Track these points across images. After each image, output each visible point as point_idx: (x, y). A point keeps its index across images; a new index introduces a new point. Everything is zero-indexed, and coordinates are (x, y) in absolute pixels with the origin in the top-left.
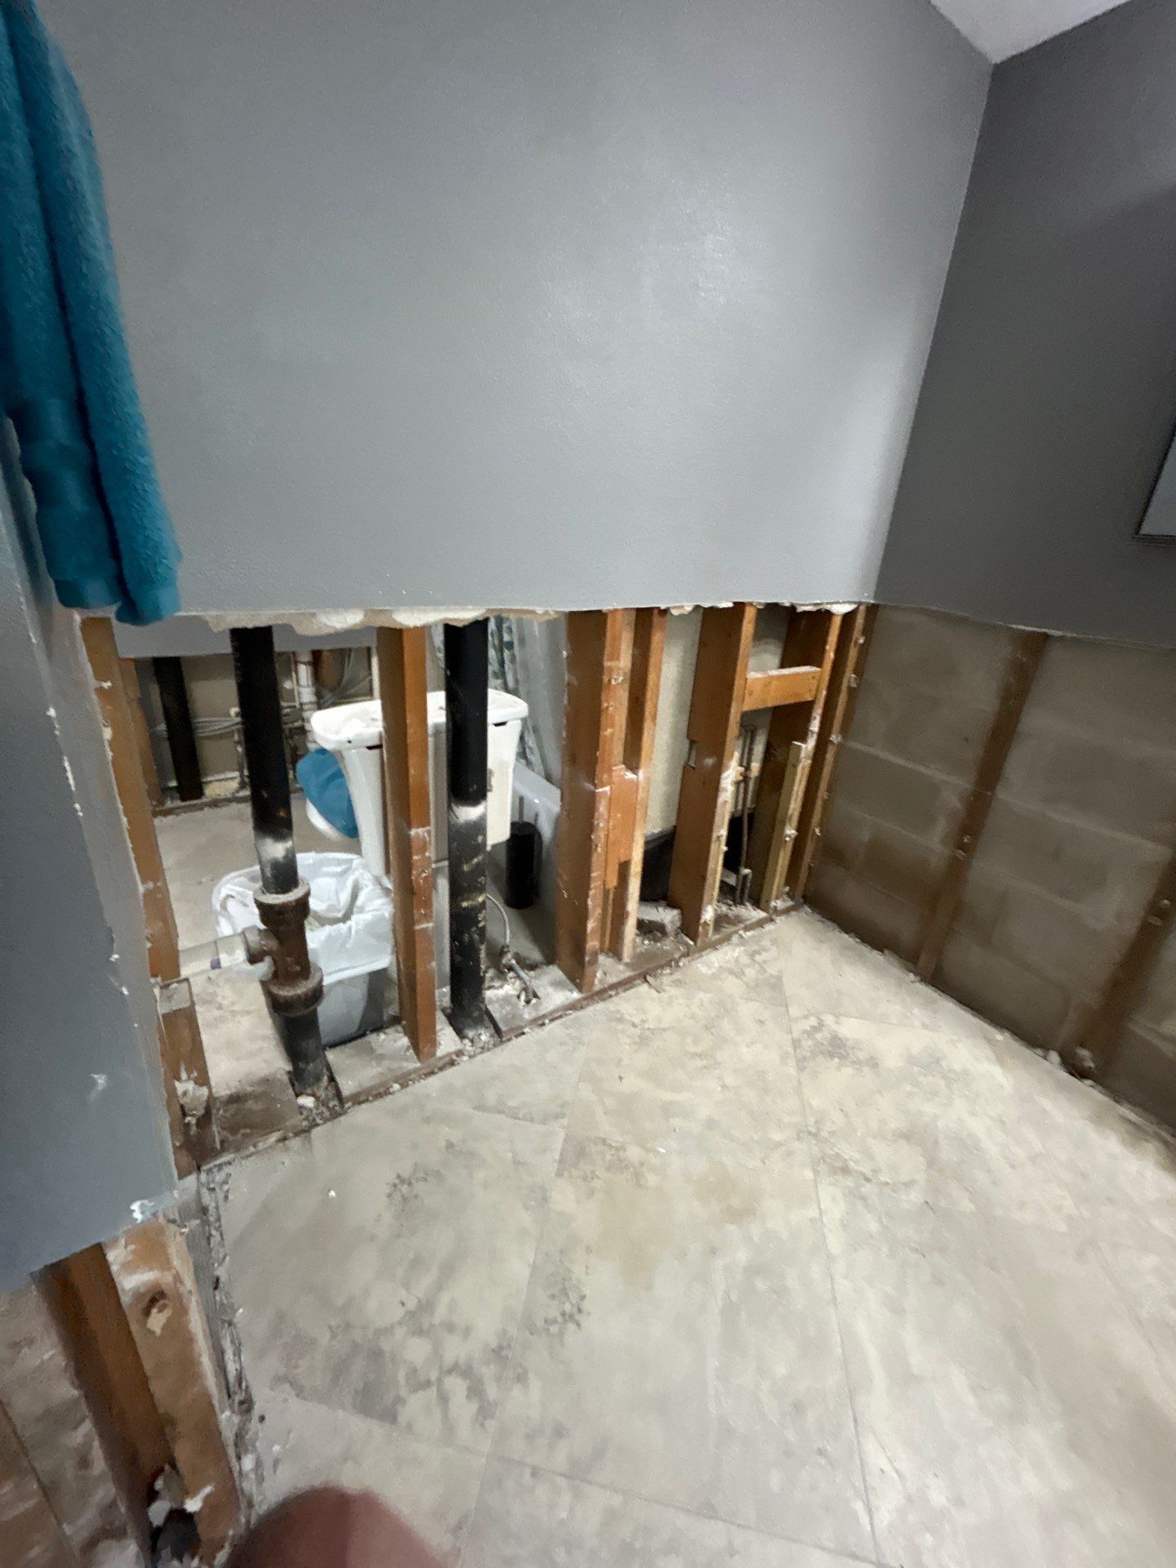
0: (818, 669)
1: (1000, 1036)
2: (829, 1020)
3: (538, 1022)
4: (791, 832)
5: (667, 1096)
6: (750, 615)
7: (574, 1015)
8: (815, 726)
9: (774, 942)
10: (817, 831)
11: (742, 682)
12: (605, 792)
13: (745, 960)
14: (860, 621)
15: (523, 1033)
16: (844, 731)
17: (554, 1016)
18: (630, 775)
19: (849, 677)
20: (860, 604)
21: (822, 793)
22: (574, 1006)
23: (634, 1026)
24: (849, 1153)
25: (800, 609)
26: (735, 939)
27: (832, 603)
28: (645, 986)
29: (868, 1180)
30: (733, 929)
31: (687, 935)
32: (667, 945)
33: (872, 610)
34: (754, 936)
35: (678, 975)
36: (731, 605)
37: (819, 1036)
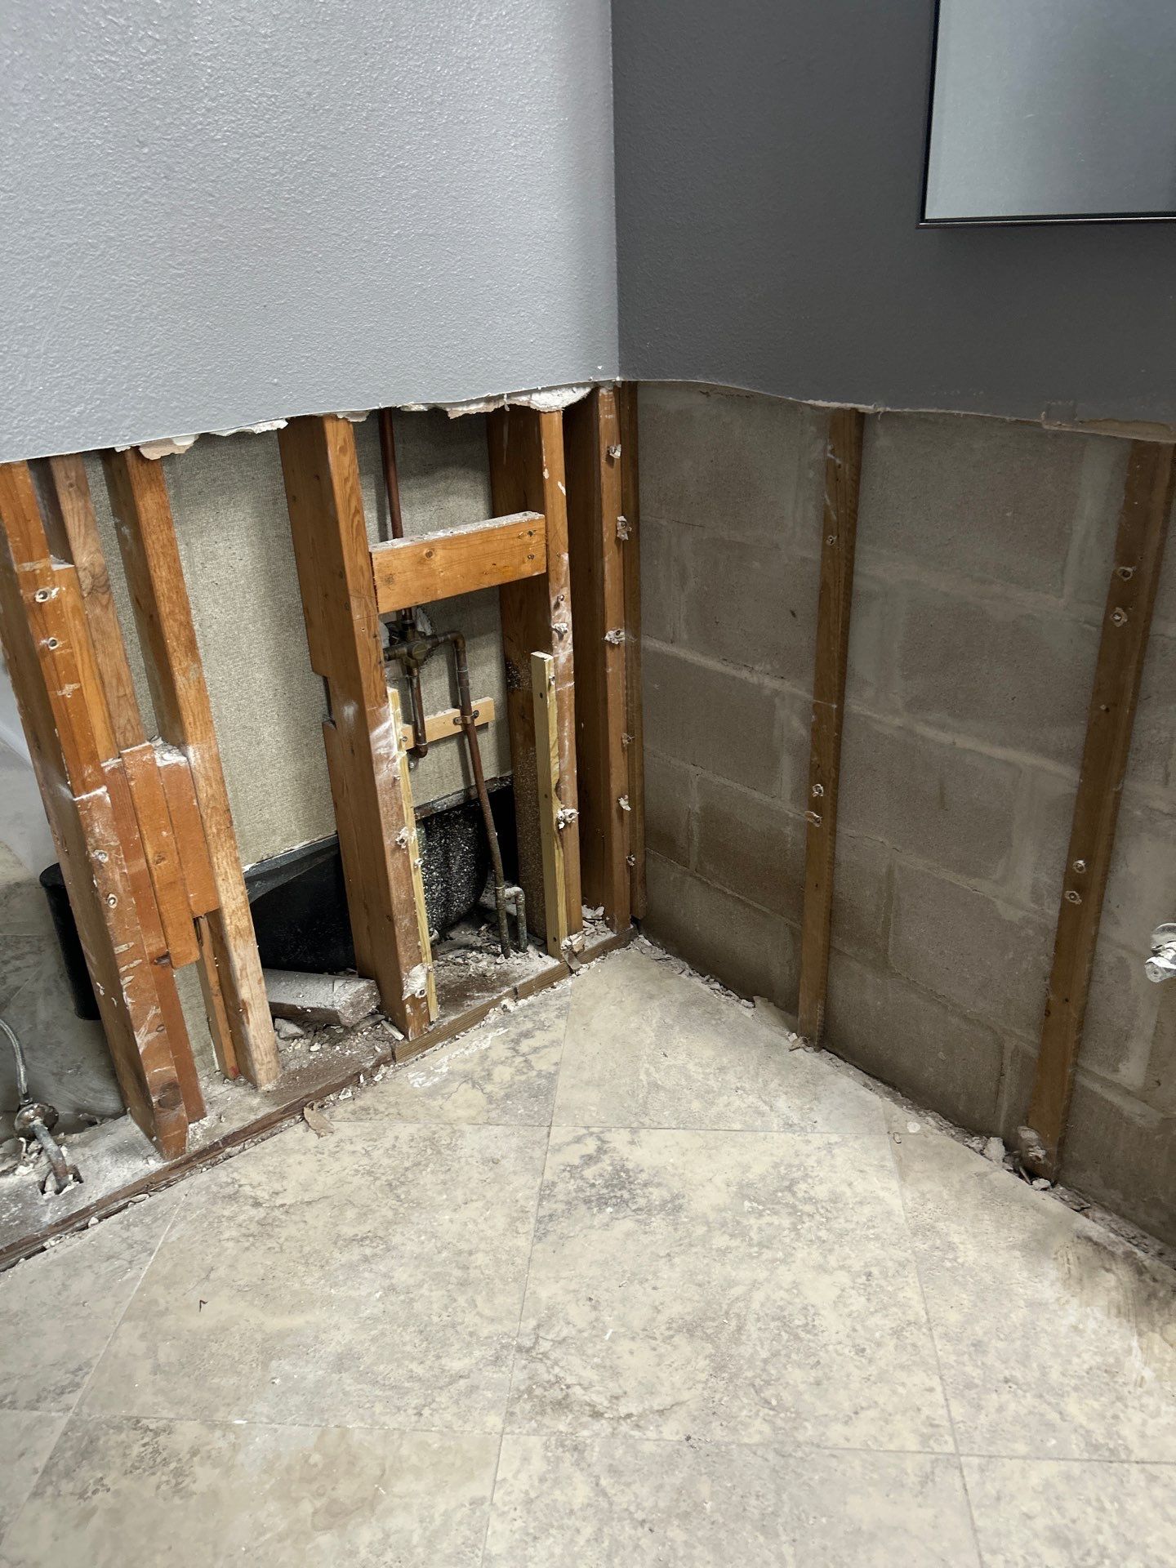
0: (537, 516)
1: (914, 1125)
2: (618, 1139)
3: (74, 1223)
4: (565, 811)
5: (275, 1323)
6: (337, 440)
7: (146, 1200)
8: (562, 620)
9: (563, 1012)
10: (624, 804)
11: (361, 561)
12: (100, 799)
13: (502, 1052)
14: (607, 415)
15: (44, 1249)
16: (633, 620)
17: (107, 1208)
18: (168, 758)
19: (613, 524)
20: (596, 388)
21: (617, 735)
22: (149, 1185)
23: (257, 1204)
24: (577, 1370)
25: (455, 413)
26: (493, 1016)
27: (529, 392)
28: (302, 1126)
29: (597, 1415)
30: (488, 998)
31: (393, 1024)
32: (355, 1048)
33: (627, 394)
34: (531, 1006)
35: (367, 1099)
36: (283, 424)
37: (589, 1173)
